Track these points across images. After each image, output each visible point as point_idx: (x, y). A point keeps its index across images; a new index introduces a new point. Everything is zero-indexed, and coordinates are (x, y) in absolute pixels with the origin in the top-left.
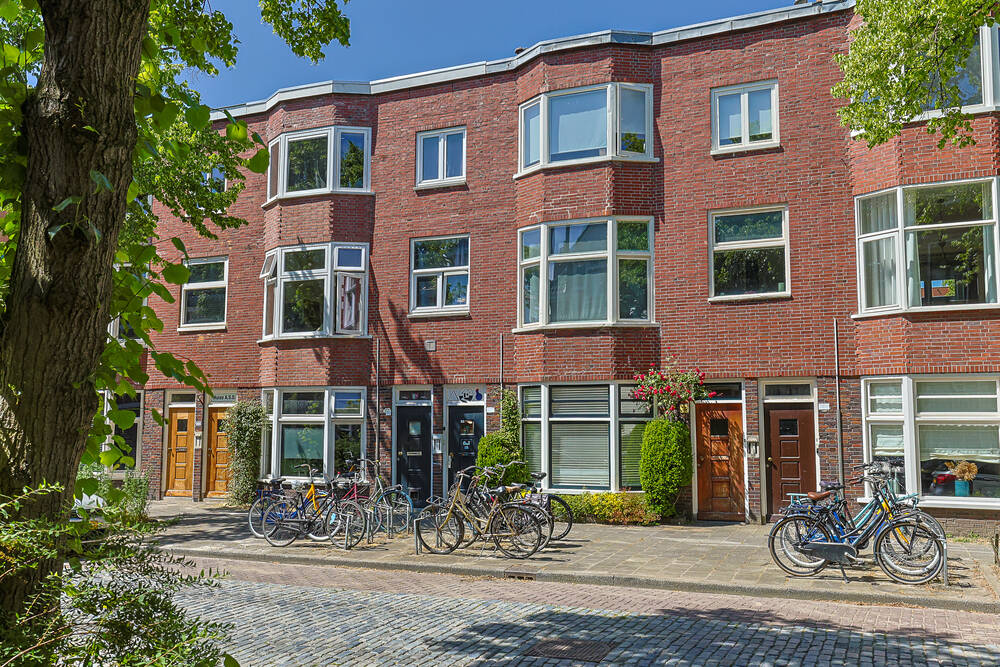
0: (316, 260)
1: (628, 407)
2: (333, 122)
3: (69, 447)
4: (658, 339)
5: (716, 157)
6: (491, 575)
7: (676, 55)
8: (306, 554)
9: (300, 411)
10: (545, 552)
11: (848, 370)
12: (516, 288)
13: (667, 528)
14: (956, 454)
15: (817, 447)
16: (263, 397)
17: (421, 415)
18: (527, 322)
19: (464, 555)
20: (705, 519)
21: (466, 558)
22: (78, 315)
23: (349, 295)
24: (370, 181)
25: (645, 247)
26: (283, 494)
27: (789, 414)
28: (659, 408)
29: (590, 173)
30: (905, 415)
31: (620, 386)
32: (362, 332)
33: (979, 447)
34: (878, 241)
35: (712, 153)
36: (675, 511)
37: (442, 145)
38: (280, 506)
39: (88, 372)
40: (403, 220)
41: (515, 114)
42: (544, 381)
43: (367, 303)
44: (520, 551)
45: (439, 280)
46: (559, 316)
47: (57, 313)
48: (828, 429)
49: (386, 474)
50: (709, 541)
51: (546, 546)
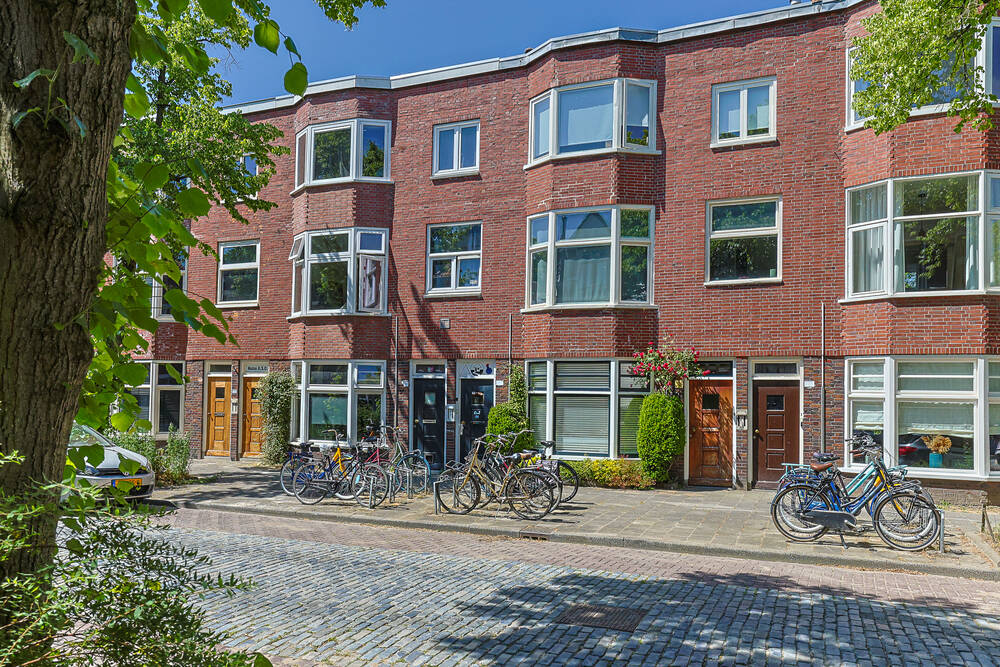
0: (340, 243)
1: (627, 382)
2: (355, 115)
3: (52, 406)
4: (656, 320)
5: (715, 150)
6: (507, 535)
7: (679, 52)
8: (333, 511)
9: (326, 381)
10: (555, 514)
11: (833, 351)
12: (524, 271)
13: (662, 492)
14: (932, 429)
15: (801, 420)
16: (293, 368)
17: (436, 387)
18: (535, 301)
19: (479, 516)
20: (695, 484)
21: (482, 519)
22: (58, 237)
23: (370, 277)
24: (389, 171)
25: (646, 235)
26: (312, 457)
27: (777, 391)
28: (655, 384)
29: (597, 164)
30: (887, 393)
31: (620, 362)
32: (382, 310)
33: (955, 423)
34: (865, 231)
35: (712, 146)
36: (668, 476)
37: (457, 137)
38: (309, 467)
39: (76, 311)
40: (420, 208)
41: (526, 108)
42: (550, 357)
43: (386, 283)
44: (531, 512)
45: (454, 263)
46: (564, 298)
47: (30, 232)
48: (812, 405)
49: (404, 439)
50: (702, 505)
51: (556, 508)
